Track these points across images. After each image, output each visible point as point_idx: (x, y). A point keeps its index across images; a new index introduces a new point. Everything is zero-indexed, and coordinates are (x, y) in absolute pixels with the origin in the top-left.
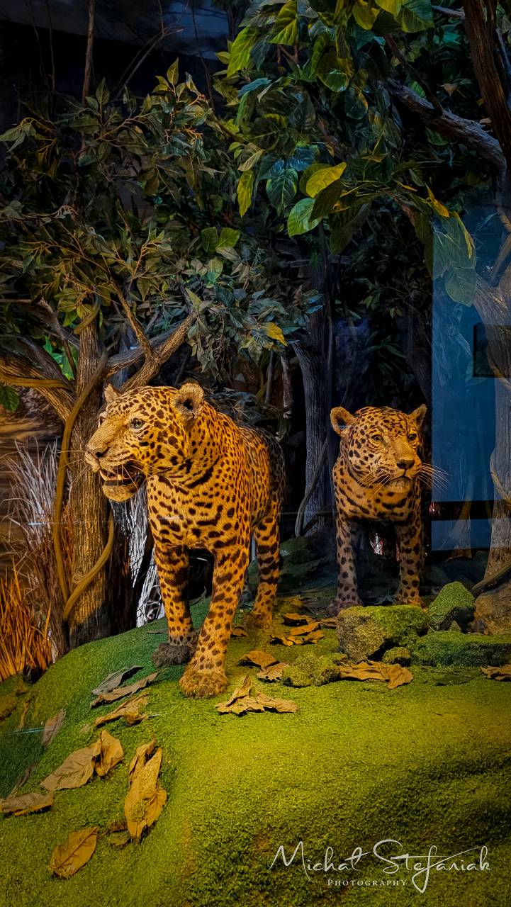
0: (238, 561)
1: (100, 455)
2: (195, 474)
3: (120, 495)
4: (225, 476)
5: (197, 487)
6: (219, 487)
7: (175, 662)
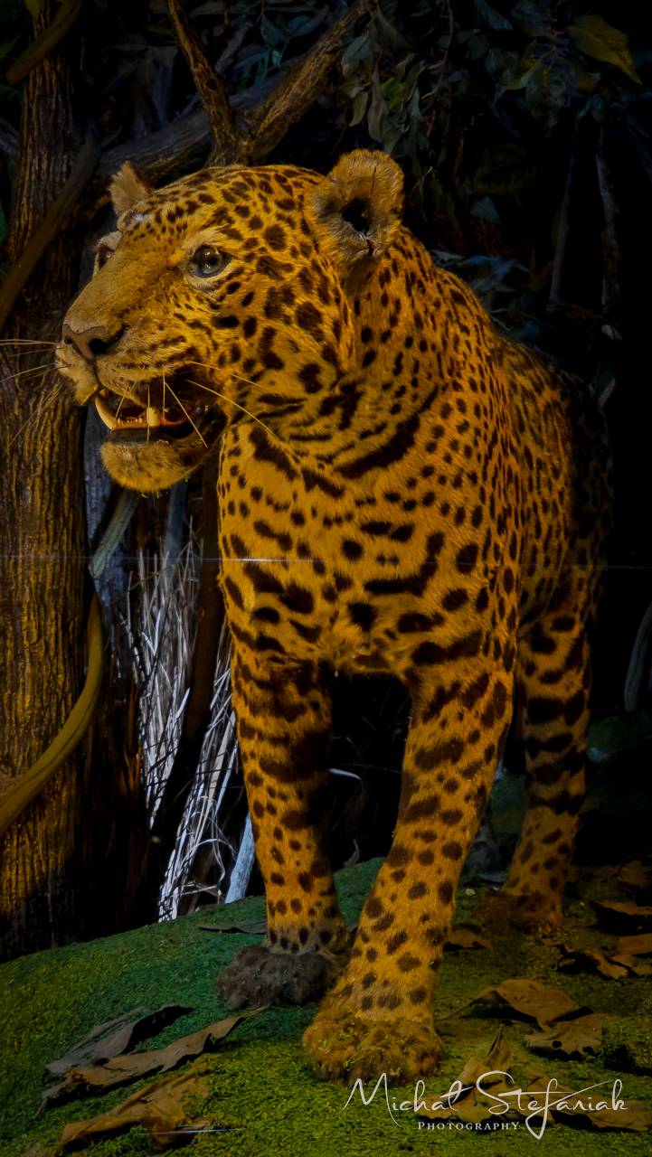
0: (482, 704)
1: (100, 347)
2: (365, 435)
3: (153, 471)
4: (454, 445)
5: (370, 475)
6: (434, 479)
7: (283, 998)
